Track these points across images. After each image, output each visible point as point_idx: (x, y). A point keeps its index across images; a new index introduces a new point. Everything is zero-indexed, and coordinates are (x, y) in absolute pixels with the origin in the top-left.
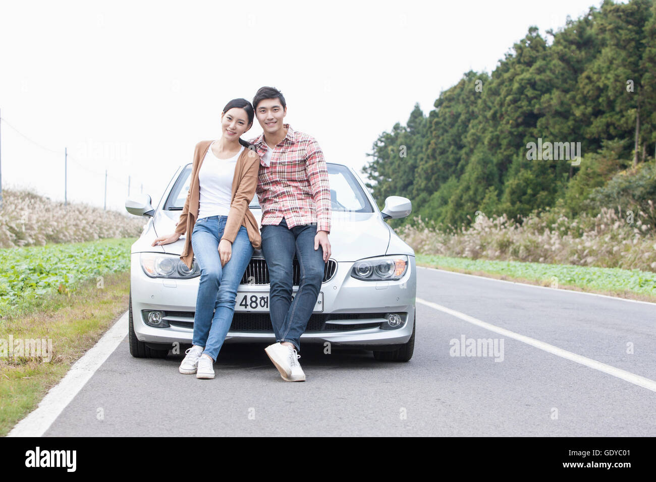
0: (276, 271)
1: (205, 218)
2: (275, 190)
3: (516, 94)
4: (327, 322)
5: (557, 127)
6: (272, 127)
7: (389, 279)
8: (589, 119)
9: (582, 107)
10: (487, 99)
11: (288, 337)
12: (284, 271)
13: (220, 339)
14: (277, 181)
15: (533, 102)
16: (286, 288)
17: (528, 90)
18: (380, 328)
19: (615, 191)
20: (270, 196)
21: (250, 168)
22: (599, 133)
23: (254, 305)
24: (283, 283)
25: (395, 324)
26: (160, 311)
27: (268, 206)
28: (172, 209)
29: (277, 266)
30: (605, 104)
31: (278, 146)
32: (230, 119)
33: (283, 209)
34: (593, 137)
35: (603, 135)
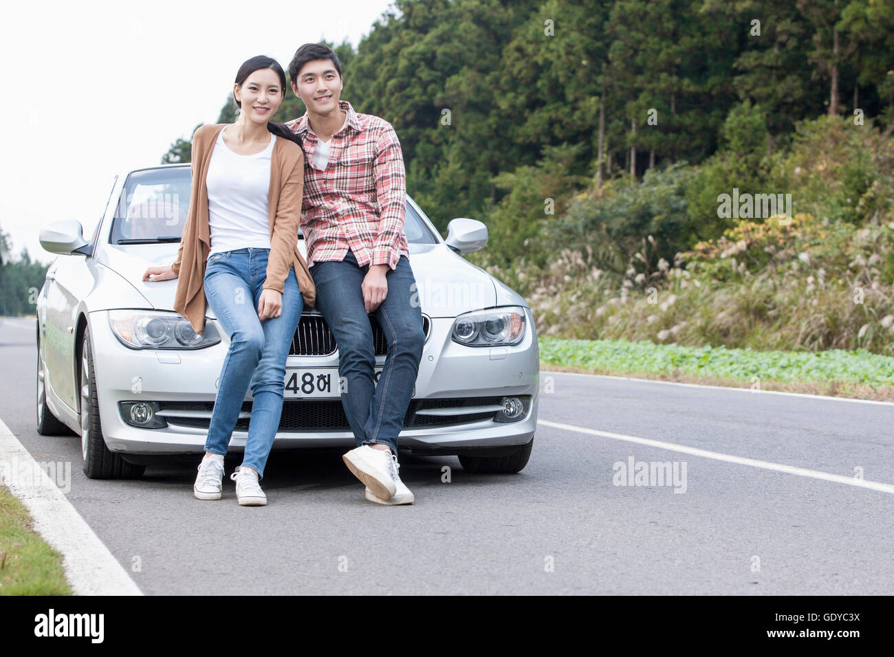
0: (349, 332)
1: (226, 253)
2: (332, 206)
3: (403, 76)
4: (417, 413)
5: (471, 126)
6: (325, 103)
7: (500, 344)
8: (521, 113)
9: (511, 95)
10: (356, 85)
11: (381, 436)
12: (361, 331)
13: (268, 443)
14: (333, 193)
15: (430, 88)
16: (367, 358)
17: (422, 71)
18: (494, 421)
19: (580, 223)
20: (322, 215)
21: (293, 170)
22: (538, 136)
23: (308, 388)
24: (363, 351)
25: (514, 413)
26: (150, 402)
27: (321, 231)
28: (123, 242)
29: (349, 325)
30: (545, 90)
31: (336, 137)
32: (254, 89)
33: (347, 236)
34: (527, 141)
35: (543, 139)
